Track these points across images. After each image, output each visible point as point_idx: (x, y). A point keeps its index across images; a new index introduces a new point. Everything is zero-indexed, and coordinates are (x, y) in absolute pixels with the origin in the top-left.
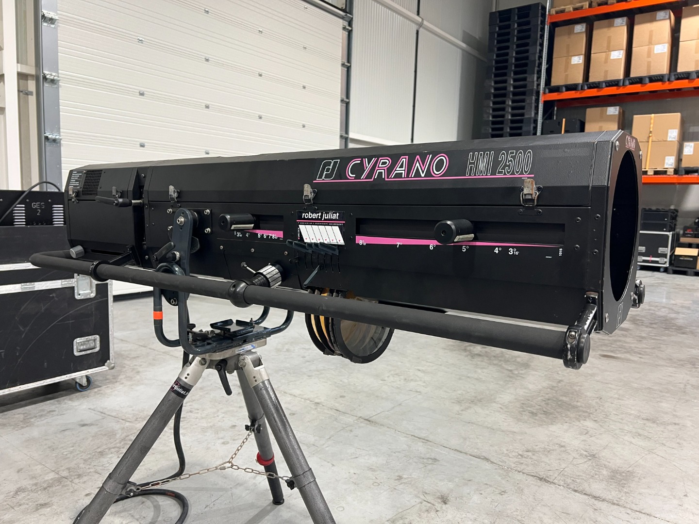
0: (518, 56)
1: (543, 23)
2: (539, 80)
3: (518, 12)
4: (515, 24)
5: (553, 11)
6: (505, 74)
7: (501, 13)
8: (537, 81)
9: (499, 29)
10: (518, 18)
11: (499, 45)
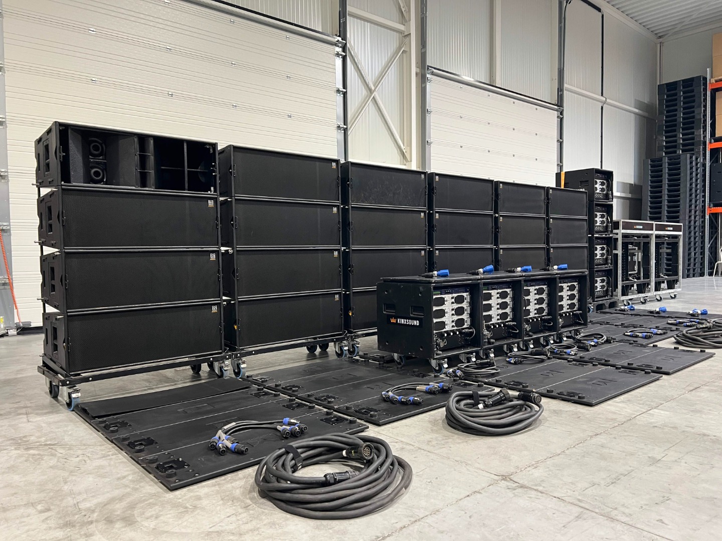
0: (685, 116)
1: (705, 90)
2: (705, 133)
3: (683, 83)
4: (680, 93)
5: (713, 81)
6: (675, 131)
7: (667, 84)
8: (703, 134)
9: (667, 97)
10: (683, 88)
11: (667, 109)
